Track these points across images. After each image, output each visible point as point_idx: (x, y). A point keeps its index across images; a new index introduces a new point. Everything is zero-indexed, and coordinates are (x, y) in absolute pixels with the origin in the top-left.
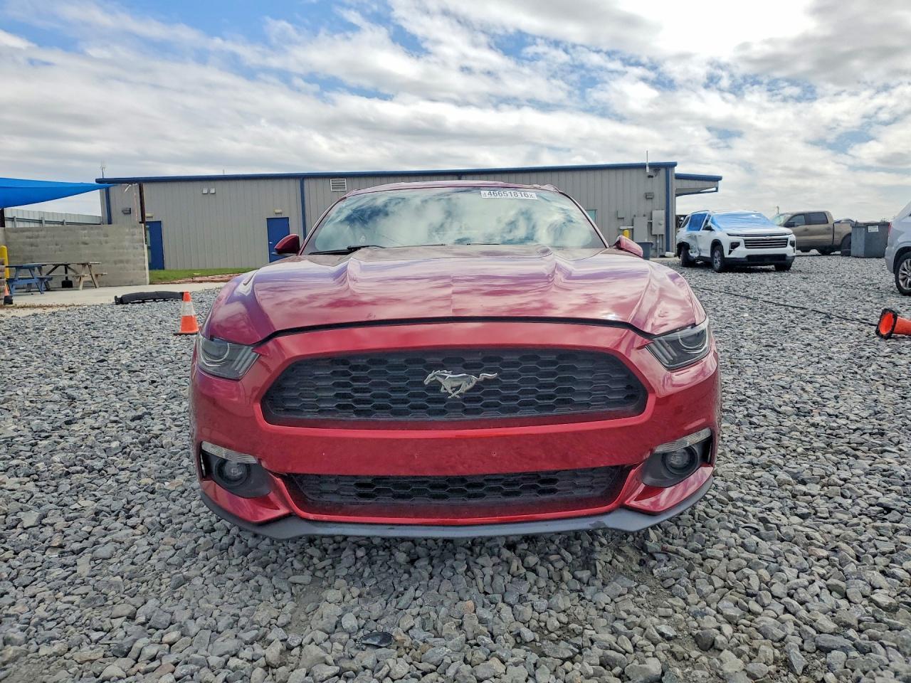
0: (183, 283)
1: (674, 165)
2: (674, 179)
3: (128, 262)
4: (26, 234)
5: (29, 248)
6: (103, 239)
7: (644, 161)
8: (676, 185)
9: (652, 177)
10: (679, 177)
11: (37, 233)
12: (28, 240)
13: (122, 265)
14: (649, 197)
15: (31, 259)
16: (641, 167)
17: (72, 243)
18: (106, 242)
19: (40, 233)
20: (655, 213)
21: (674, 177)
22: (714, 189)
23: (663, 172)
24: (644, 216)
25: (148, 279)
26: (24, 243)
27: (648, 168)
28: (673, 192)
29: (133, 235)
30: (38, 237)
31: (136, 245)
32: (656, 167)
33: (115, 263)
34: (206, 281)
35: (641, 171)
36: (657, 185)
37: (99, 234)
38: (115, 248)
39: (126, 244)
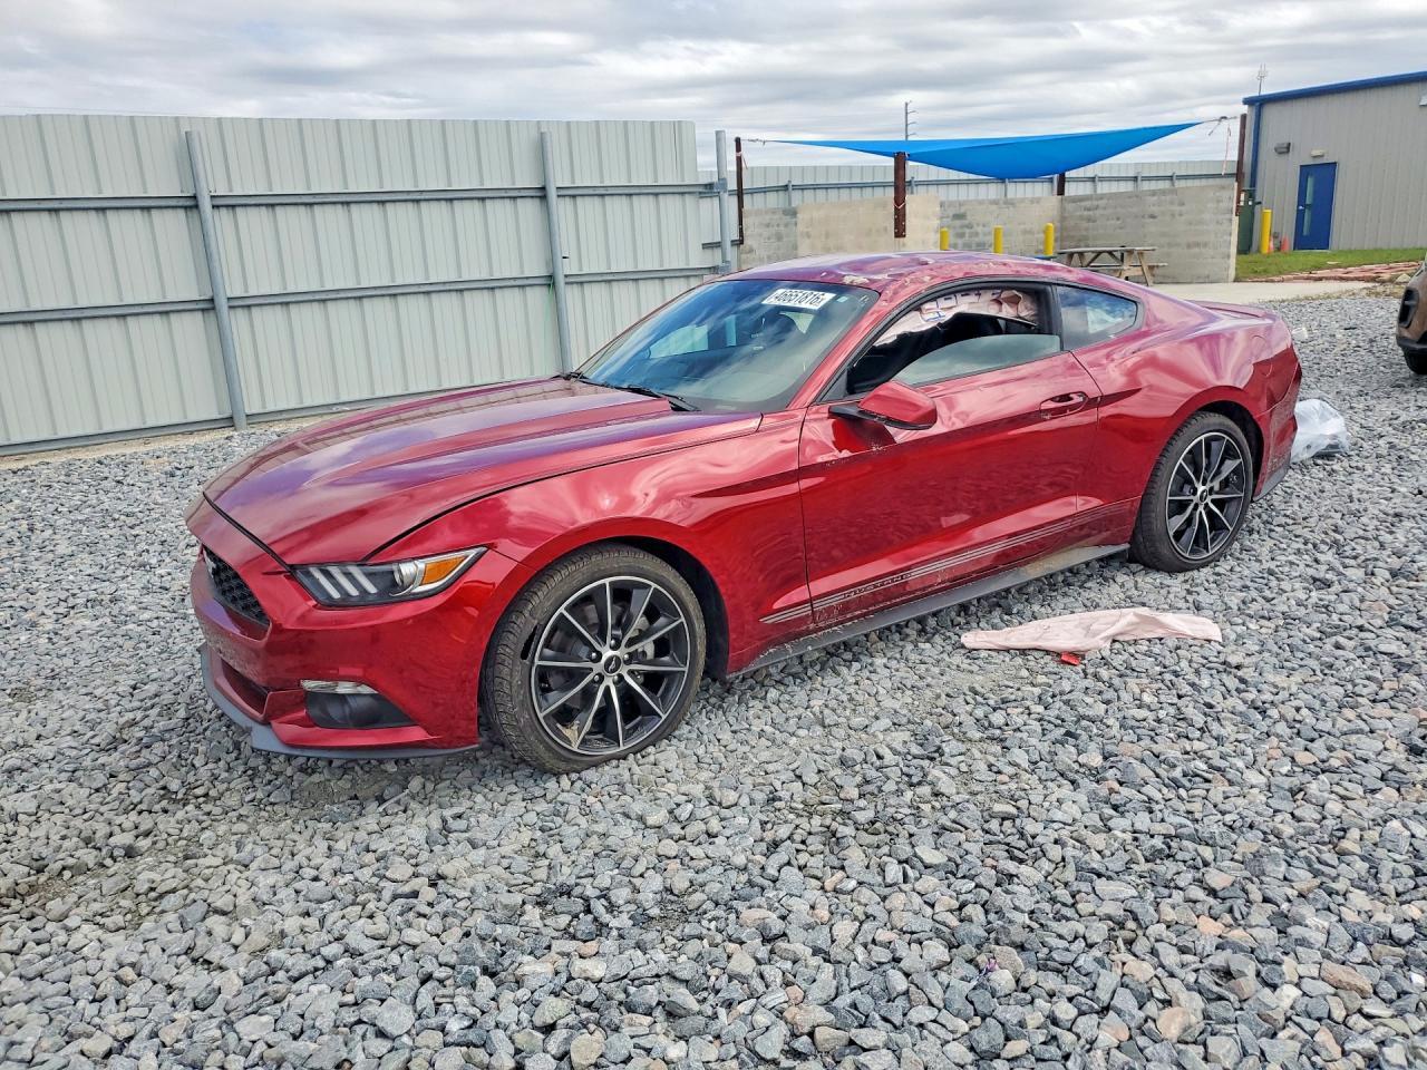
0: (1289, 280)
3: (1205, 245)
4: (1083, 204)
5: (1085, 224)
6: (1176, 208)
11: (1095, 203)
12: (1086, 213)
13: (1196, 250)
15: (1083, 240)
17: (1136, 217)
18: (1181, 215)
19: (1100, 202)
25: (1232, 273)
26: (1081, 218)
29: (1218, 201)
30: (1097, 207)
31: (1220, 217)
33: (1189, 246)
34: (1327, 278)
37: (1172, 203)
38: (1190, 224)
39: (1207, 216)
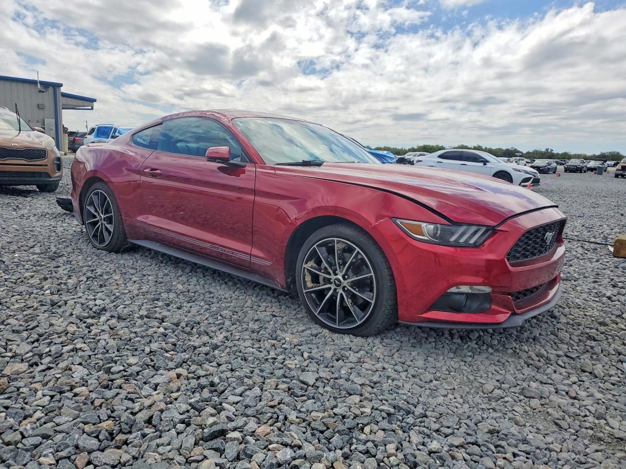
1: (61, 85)
2: (60, 96)
7: (36, 79)
8: (62, 101)
9: (43, 92)
10: (65, 95)
14: (40, 107)
16: (33, 83)
20: (47, 121)
21: (60, 94)
22: (90, 108)
23: (51, 89)
24: (38, 122)
27: (39, 85)
28: (60, 105)
32: (46, 85)
35: (33, 86)
36: (47, 98)
